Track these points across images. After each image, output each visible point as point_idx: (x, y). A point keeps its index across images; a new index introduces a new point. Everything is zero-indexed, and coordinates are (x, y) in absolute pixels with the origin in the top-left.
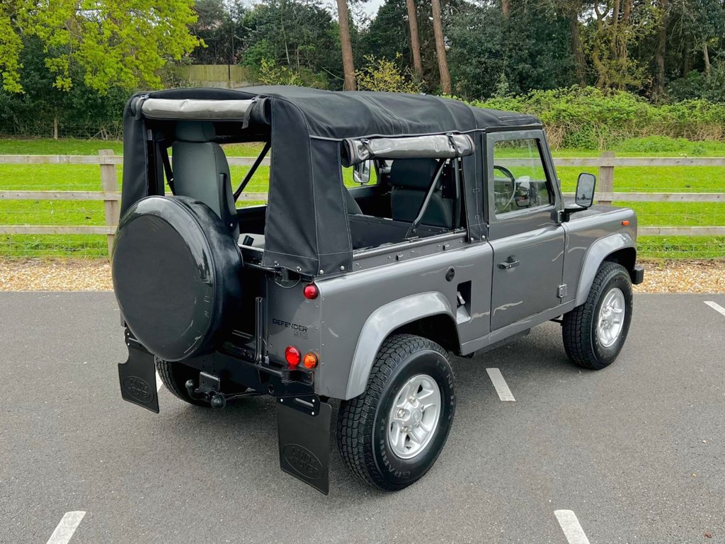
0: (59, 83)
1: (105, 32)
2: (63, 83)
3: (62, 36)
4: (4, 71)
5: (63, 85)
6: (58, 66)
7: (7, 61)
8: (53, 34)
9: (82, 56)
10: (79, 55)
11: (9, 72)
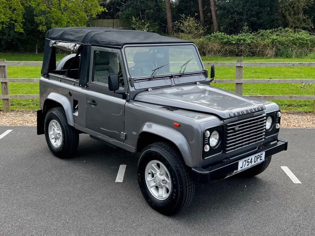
0: (40, 28)
1: (62, 5)
2: (42, 28)
3: (43, 6)
4: (16, 22)
5: (42, 29)
6: (40, 20)
7: (18, 18)
8: (38, 6)
9: (51, 16)
10: (50, 15)
11: (18, 23)
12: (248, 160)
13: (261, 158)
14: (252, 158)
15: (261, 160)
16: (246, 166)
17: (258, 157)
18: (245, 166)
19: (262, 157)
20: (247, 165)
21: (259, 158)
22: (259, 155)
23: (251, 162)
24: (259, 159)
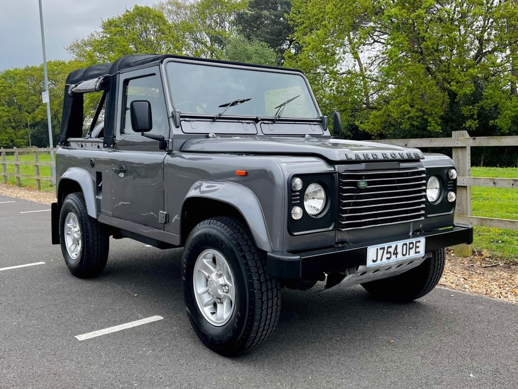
12: (388, 247)
13: (417, 250)
14: (397, 246)
15: (416, 253)
16: (384, 260)
17: (411, 246)
18: (381, 260)
19: (418, 247)
20: (388, 258)
21: (412, 248)
22: (412, 243)
23: (396, 254)
24: (412, 251)
